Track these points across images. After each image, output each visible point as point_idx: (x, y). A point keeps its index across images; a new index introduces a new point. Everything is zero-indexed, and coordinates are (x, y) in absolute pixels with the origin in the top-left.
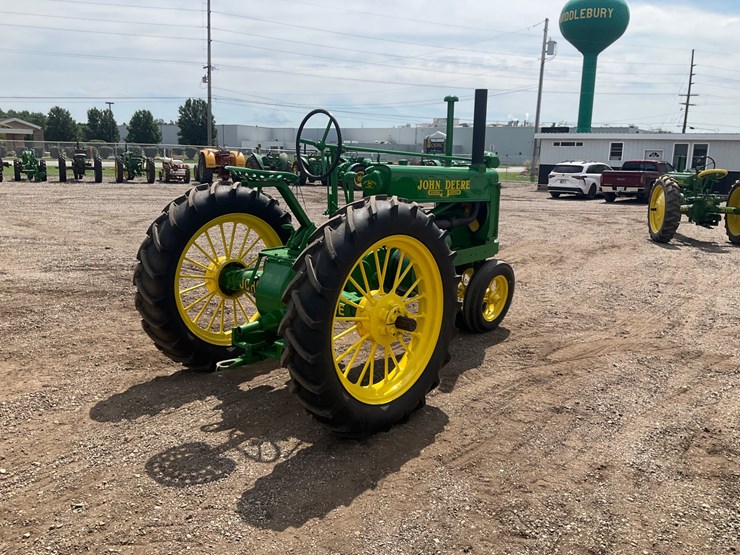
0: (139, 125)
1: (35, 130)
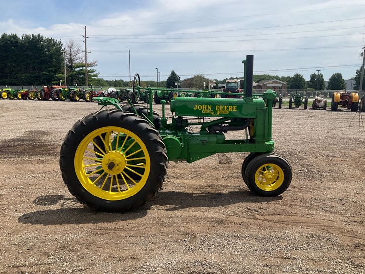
0: (334, 81)
1: (283, 85)
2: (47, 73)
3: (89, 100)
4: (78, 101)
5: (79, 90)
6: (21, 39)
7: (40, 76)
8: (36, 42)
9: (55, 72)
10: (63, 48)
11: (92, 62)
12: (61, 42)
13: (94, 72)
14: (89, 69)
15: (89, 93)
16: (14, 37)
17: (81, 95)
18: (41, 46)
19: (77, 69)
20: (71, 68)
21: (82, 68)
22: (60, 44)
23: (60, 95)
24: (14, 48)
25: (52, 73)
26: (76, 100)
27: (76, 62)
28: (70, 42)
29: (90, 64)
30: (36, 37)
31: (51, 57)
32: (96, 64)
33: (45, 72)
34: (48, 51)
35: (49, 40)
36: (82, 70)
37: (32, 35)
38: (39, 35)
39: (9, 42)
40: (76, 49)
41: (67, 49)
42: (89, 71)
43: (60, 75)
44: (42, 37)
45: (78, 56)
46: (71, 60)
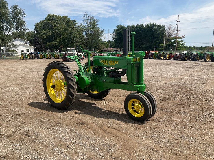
2: (155, 44)
3: (168, 58)
4: (162, 59)
5: (163, 53)
6: (145, 26)
7: (152, 46)
8: (152, 27)
9: (159, 43)
10: (165, 29)
11: (182, 36)
12: (164, 26)
13: (182, 42)
14: (179, 40)
15: (169, 54)
16: (142, 25)
17: (164, 56)
18: (154, 29)
19: (173, 41)
20: (169, 40)
21: (175, 40)
22: (164, 27)
23: (153, 56)
24: (141, 32)
25: (158, 44)
26: (161, 59)
27: (173, 36)
28: (170, 25)
29: (181, 37)
30: (152, 24)
31: (158, 35)
32: (184, 37)
33: (154, 44)
34: (158, 31)
35: (158, 25)
36: (175, 41)
37: (150, 24)
38: (153, 23)
39: (139, 29)
40: (173, 29)
41: (168, 29)
42: (179, 42)
43: (162, 44)
44: (155, 24)
45: (173, 33)
46: (169, 36)
